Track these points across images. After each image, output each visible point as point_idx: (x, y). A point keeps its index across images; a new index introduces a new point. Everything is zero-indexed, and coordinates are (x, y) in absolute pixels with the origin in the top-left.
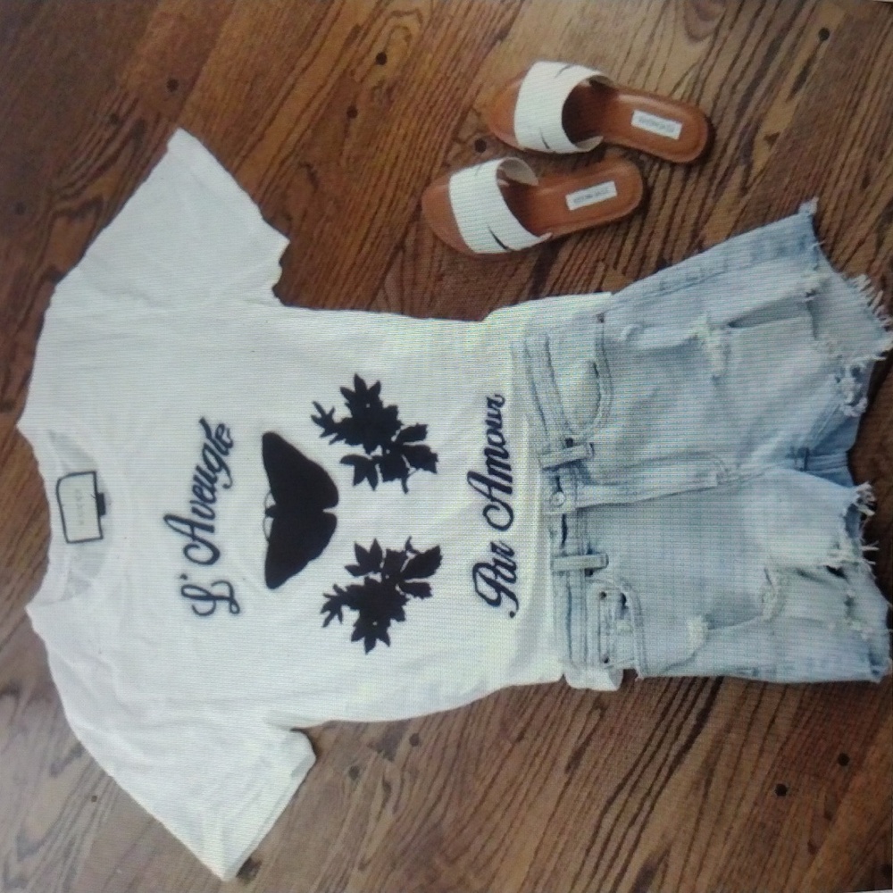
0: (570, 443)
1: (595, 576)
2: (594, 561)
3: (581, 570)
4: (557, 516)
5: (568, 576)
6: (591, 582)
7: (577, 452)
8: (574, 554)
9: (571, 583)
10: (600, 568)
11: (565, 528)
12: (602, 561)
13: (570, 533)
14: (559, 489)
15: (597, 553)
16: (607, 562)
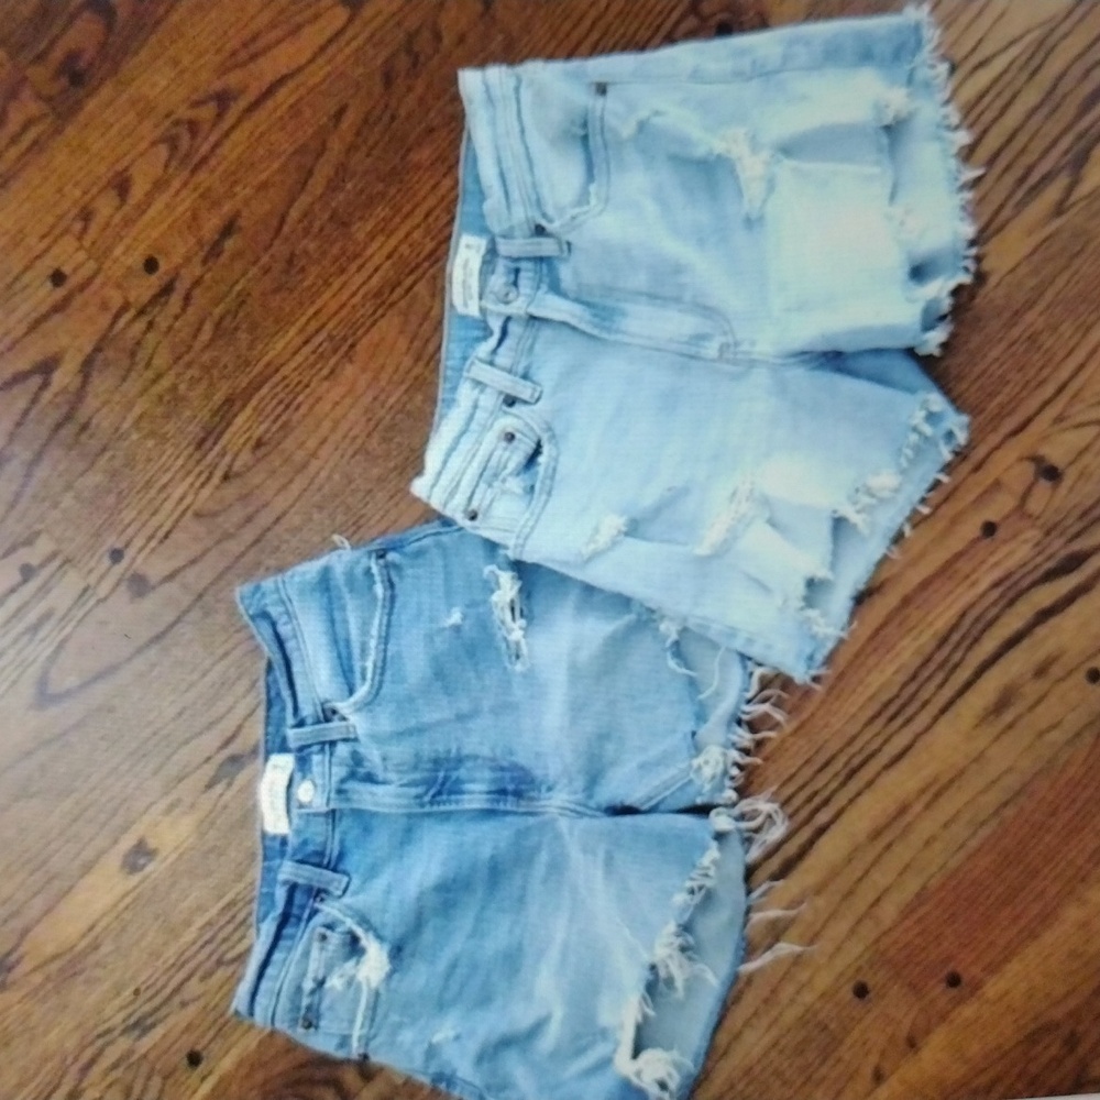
0: (540, 231)
1: (516, 409)
2: (523, 390)
3: (501, 393)
4: (499, 314)
5: (482, 391)
6: (506, 413)
7: (547, 247)
8: (503, 369)
9: (481, 403)
10: (525, 402)
11: (504, 333)
12: (532, 396)
13: (508, 342)
14: (515, 284)
15: (533, 382)
16: (538, 400)
